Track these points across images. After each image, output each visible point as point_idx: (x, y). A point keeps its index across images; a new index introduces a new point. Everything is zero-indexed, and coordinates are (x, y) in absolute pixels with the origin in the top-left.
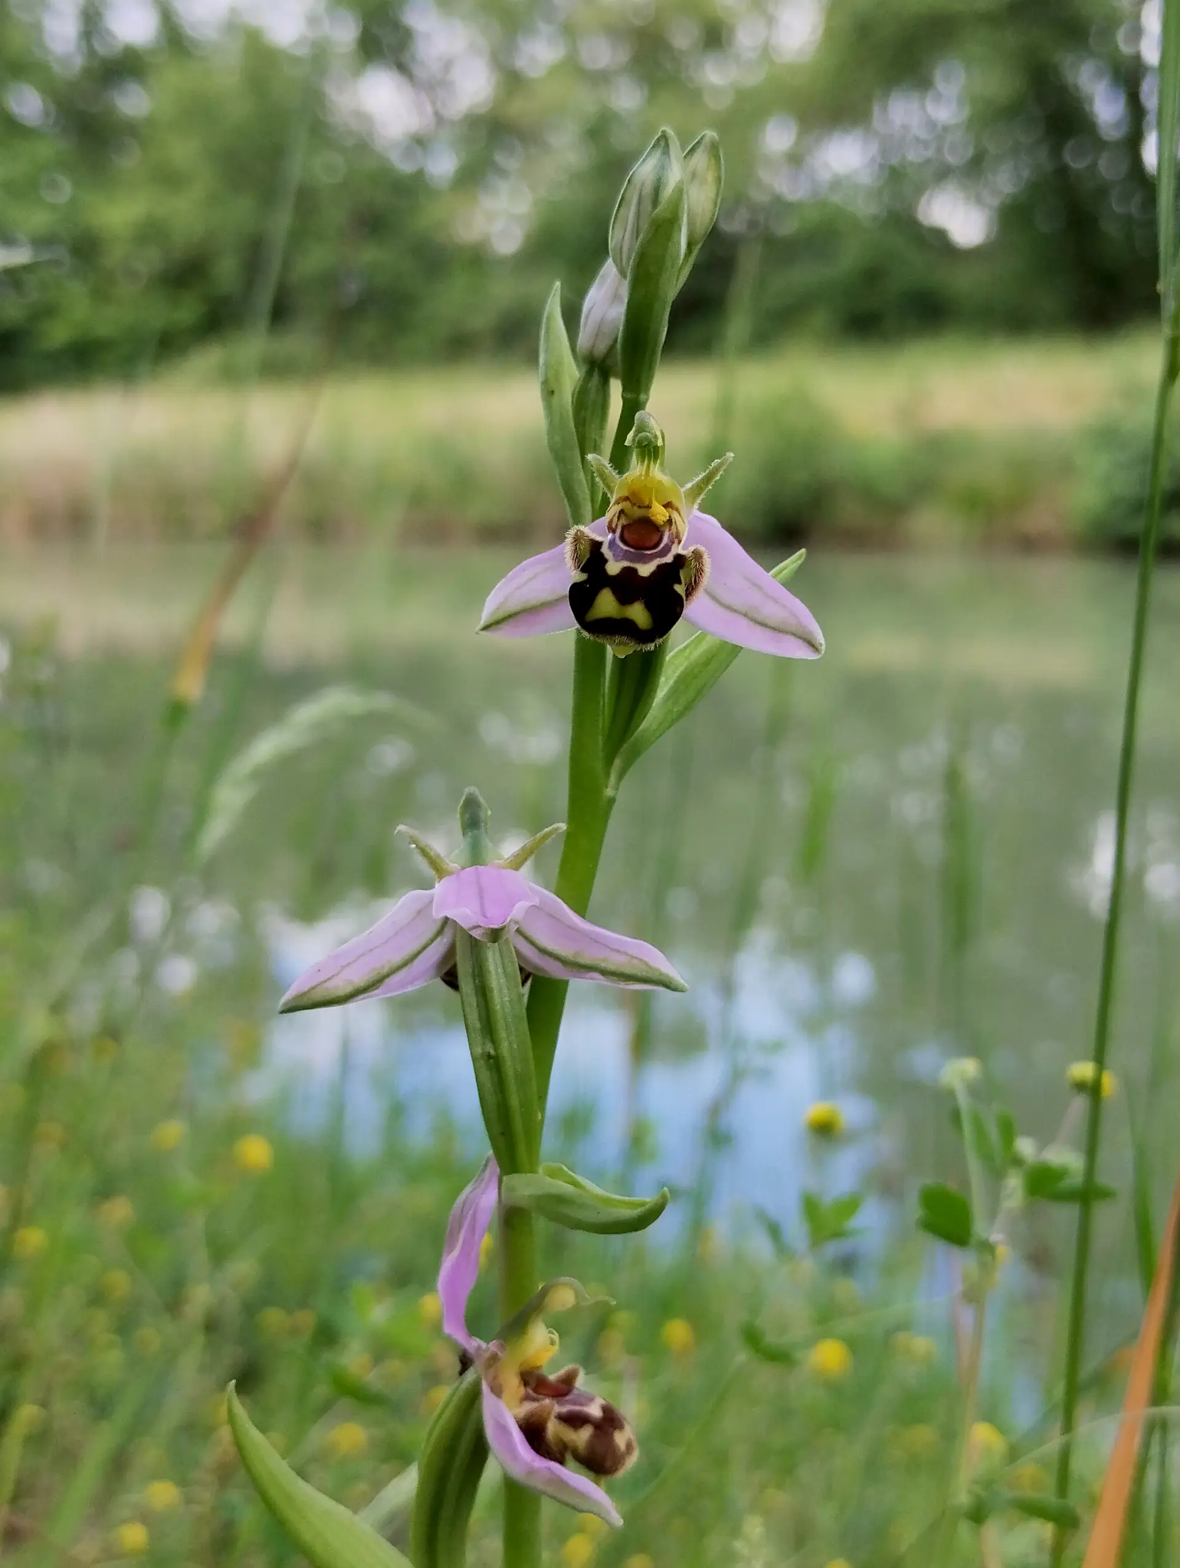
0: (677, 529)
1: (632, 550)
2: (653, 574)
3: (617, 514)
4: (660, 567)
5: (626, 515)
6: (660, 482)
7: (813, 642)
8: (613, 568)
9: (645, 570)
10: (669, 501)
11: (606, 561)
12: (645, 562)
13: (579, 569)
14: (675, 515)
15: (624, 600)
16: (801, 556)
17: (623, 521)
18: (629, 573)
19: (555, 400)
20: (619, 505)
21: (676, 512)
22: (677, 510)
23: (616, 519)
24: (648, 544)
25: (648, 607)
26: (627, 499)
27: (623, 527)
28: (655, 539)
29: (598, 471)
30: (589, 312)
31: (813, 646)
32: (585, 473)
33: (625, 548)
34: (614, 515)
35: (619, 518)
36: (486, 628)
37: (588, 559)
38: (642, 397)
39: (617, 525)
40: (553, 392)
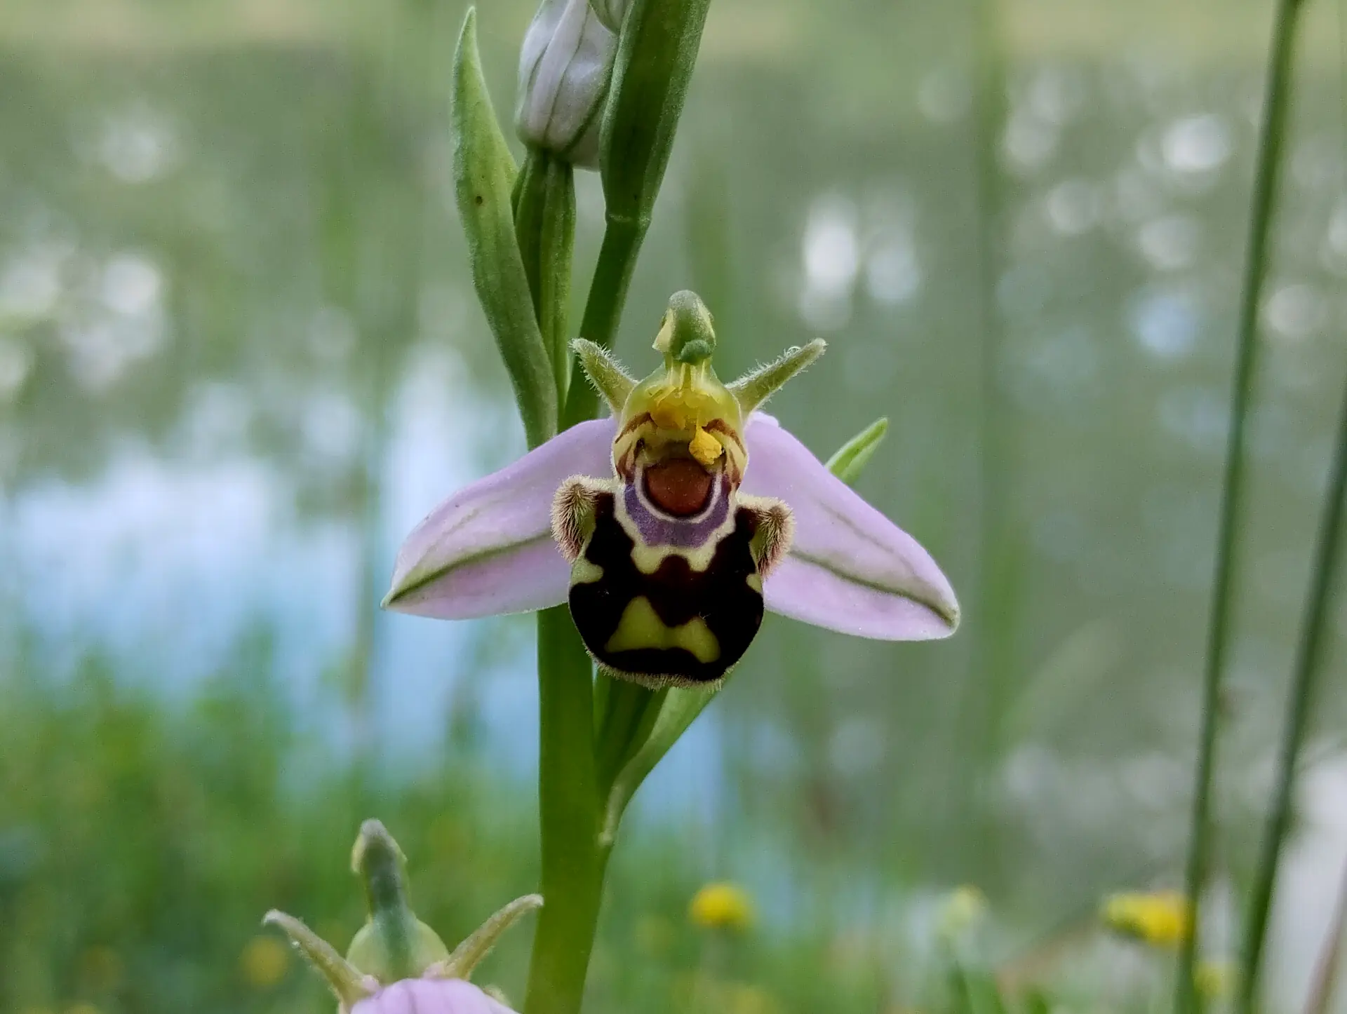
0: (735, 466)
1: (671, 519)
2: (715, 562)
3: (633, 447)
4: (722, 546)
5: (650, 450)
6: (709, 399)
7: (941, 607)
8: (648, 557)
9: (700, 557)
10: (717, 417)
11: (629, 543)
12: (697, 544)
13: (582, 553)
14: (731, 445)
15: (672, 617)
16: (880, 429)
17: (646, 458)
18: (675, 565)
19: (485, 211)
20: (635, 431)
21: (730, 439)
22: (733, 435)
23: (631, 456)
24: (693, 503)
25: (712, 626)
26: (647, 417)
27: (646, 471)
28: (702, 489)
29: (592, 366)
30: (534, 71)
31: (938, 611)
32: (543, 334)
33: (660, 516)
34: (628, 450)
35: (637, 453)
36: (398, 598)
37: (595, 534)
38: (643, 220)
39: (634, 465)
40: (479, 200)
